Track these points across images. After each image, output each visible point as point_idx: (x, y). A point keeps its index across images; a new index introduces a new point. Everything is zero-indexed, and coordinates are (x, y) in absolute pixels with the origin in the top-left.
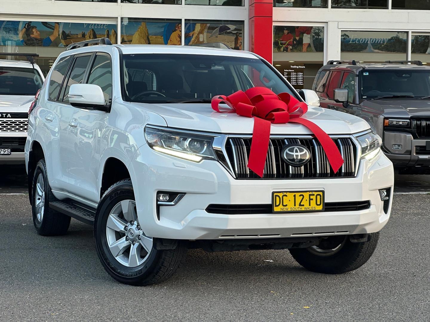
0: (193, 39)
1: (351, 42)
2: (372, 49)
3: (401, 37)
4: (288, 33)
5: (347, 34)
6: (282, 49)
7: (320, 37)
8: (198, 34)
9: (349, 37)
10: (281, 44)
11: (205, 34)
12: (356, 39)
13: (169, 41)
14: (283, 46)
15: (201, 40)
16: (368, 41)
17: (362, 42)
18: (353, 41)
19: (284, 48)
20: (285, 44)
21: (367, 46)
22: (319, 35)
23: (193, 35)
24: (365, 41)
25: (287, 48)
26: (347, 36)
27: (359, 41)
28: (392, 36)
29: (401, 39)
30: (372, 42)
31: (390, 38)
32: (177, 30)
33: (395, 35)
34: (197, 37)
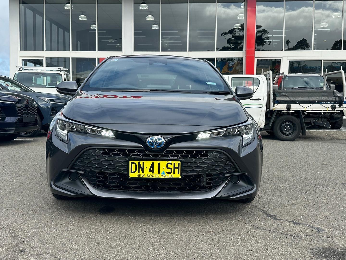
0: (234, 69)
1: (308, 68)
2: (319, 71)
3: (333, 65)
4: (278, 65)
5: (306, 64)
6: (275, 72)
7: (293, 66)
8: (236, 67)
9: (307, 66)
10: (275, 70)
11: (239, 66)
12: (311, 67)
13: (222, 70)
14: (276, 71)
15: (237, 69)
16: (316, 68)
17: (314, 68)
18: (309, 67)
19: (276, 72)
20: (276, 70)
21: (316, 70)
22: (293, 65)
23: (233, 67)
24: (315, 67)
25: (277, 72)
26: (307, 65)
27: (312, 67)
28: (329, 65)
29: (334, 66)
30: (319, 67)
31: (328, 66)
32: (226, 65)
33: (330, 64)
34: (236, 68)
